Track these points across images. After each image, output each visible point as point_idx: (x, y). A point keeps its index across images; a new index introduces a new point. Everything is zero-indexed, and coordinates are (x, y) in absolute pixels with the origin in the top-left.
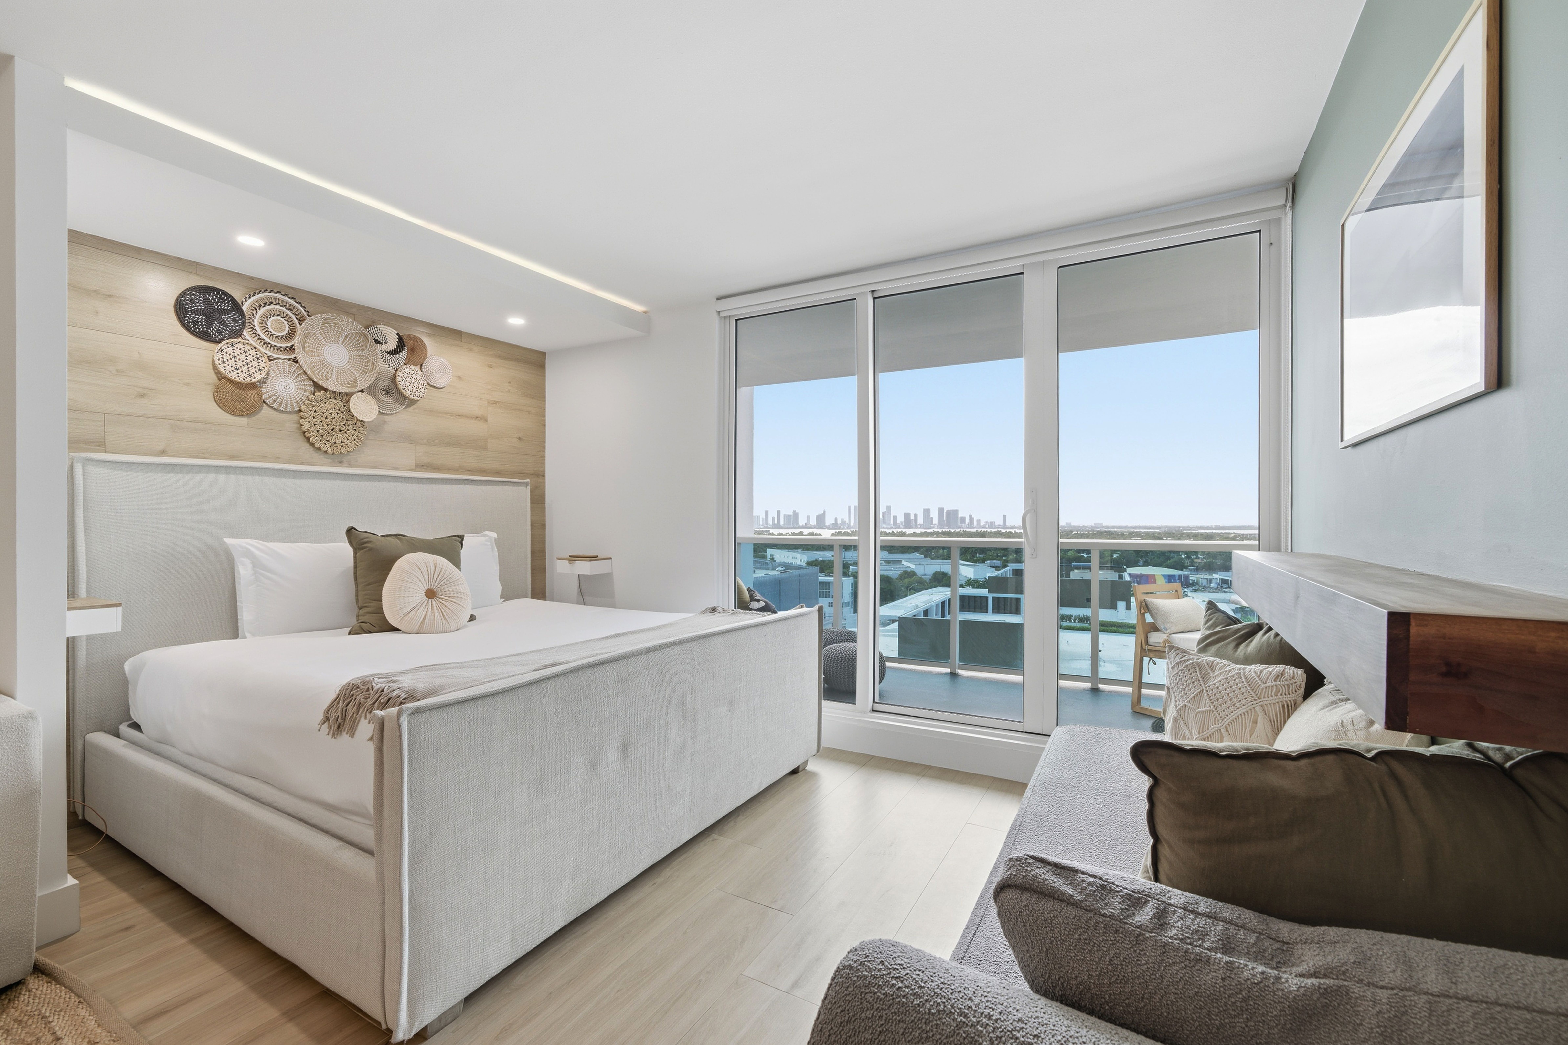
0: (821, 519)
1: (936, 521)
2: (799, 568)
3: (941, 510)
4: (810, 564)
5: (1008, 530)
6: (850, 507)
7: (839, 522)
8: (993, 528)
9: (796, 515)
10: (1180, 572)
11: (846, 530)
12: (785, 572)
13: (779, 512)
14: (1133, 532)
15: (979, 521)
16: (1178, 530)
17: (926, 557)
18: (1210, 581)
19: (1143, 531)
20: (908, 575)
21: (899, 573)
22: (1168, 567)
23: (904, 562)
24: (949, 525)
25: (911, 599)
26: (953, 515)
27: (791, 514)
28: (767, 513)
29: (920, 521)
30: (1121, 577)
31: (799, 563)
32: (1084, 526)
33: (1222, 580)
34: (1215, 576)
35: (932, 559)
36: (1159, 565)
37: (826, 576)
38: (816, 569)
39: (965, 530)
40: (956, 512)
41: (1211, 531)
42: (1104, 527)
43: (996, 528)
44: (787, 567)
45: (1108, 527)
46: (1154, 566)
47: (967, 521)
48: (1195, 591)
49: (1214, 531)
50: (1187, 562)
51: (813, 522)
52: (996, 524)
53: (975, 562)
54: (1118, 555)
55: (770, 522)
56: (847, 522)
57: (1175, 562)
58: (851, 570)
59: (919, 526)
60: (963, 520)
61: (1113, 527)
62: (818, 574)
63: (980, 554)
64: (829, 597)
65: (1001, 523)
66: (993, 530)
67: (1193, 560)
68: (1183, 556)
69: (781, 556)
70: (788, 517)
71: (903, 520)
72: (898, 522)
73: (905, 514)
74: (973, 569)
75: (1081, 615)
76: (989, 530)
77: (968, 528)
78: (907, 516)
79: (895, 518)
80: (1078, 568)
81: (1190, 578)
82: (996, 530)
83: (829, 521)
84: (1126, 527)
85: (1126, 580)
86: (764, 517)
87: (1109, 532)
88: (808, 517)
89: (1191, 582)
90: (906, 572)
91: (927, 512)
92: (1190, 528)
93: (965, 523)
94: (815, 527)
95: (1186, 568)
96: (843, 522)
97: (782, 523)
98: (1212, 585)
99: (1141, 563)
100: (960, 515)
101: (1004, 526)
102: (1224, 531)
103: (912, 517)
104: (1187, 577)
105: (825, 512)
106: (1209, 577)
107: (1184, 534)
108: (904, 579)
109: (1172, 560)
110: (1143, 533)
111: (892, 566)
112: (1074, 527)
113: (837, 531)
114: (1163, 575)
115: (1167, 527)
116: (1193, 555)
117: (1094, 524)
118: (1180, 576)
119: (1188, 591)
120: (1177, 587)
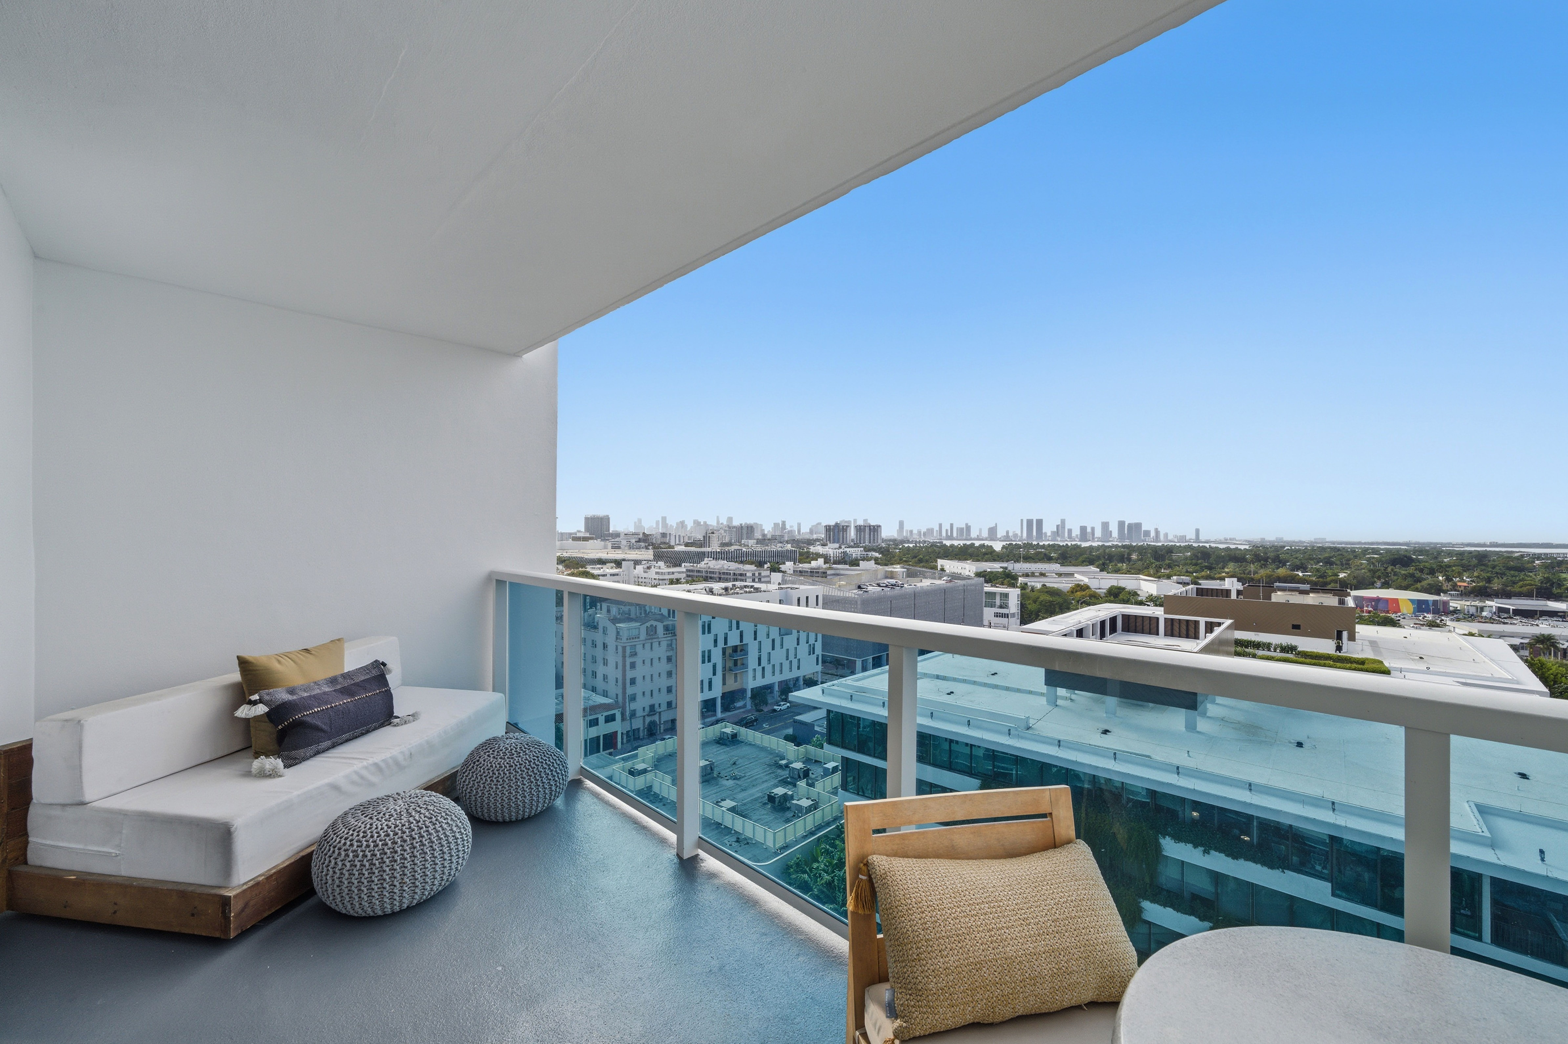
0: (993, 531)
1: (1115, 534)
2: (968, 578)
3: (1121, 524)
4: (978, 575)
5: (1201, 545)
6: (1022, 520)
7: (1011, 534)
8: (1183, 542)
9: (968, 528)
10: (1436, 598)
11: (1018, 543)
12: (951, 581)
13: (952, 525)
14: (1367, 549)
15: (1166, 535)
16: (1435, 548)
17: (1101, 571)
18: (1483, 609)
19: (1382, 547)
20: (1081, 588)
21: (1070, 585)
22: (1417, 590)
23: (1076, 575)
24: (1130, 538)
25: (1075, 614)
26: (1135, 528)
27: (964, 526)
28: (940, 525)
29: (1098, 533)
30: (1342, 602)
31: (967, 573)
32: (1301, 542)
33: (1499, 608)
34: (1488, 603)
35: (1108, 573)
36: (1406, 588)
37: (992, 586)
38: (982, 579)
39: (1149, 543)
40: (1138, 526)
41: (1484, 549)
42: (1327, 542)
43: (1186, 542)
44: (954, 577)
45: (1333, 543)
46: (1397, 588)
47: (1153, 534)
48: (1458, 620)
49: (1488, 549)
50: (1446, 586)
51: (985, 534)
52: (1187, 538)
53: (1159, 577)
54: (1345, 574)
55: (944, 534)
56: (1019, 534)
57: (1429, 584)
58: (1019, 582)
59: (1096, 540)
60: (1147, 533)
61: (1341, 543)
62: (982, 584)
63: (1164, 569)
64: (995, 607)
65: (1194, 537)
66: (1182, 544)
67: (1455, 583)
68: (1440, 578)
69: (950, 566)
70: (960, 530)
71: (1079, 533)
72: (1074, 535)
73: (1081, 527)
74: (1155, 585)
75: (1284, 644)
76: (1178, 544)
77: (1154, 542)
78: (1083, 529)
79: (1070, 531)
80: (1283, 589)
81: (1451, 604)
82: (1187, 544)
83: (1001, 533)
85: (1349, 606)
86: (938, 529)
87: (1335, 548)
88: (980, 530)
89: (1451, 609)
90: (1078, 585)
91: (1105, 526)
92: (1453, 545)
93: (1150, 536)
94: (986, 539)
95: (1445, 592)
96: (1015, 535)
97: (955, 535)
98: (1484, 614)
99: (1378, 584)
100: (1144, 528)
101: (1197, 539)
102: (1503, 549)
103: (1089, 530)
104: (1446, 604)
105: (996, 524)
107: (1442, 551)
108: (1076, 591)
109: (1424, 583)
110: (1382, 549)
111: (1063, 579)
112: (1288, 542)
113: (1008, 543)
114: (1411, 600)
115: (1418, 543)
116: (1455, 578)
117: (1315, 539)
118: (1435, 602)
119: (1447, 620)
120: (1430, 617)
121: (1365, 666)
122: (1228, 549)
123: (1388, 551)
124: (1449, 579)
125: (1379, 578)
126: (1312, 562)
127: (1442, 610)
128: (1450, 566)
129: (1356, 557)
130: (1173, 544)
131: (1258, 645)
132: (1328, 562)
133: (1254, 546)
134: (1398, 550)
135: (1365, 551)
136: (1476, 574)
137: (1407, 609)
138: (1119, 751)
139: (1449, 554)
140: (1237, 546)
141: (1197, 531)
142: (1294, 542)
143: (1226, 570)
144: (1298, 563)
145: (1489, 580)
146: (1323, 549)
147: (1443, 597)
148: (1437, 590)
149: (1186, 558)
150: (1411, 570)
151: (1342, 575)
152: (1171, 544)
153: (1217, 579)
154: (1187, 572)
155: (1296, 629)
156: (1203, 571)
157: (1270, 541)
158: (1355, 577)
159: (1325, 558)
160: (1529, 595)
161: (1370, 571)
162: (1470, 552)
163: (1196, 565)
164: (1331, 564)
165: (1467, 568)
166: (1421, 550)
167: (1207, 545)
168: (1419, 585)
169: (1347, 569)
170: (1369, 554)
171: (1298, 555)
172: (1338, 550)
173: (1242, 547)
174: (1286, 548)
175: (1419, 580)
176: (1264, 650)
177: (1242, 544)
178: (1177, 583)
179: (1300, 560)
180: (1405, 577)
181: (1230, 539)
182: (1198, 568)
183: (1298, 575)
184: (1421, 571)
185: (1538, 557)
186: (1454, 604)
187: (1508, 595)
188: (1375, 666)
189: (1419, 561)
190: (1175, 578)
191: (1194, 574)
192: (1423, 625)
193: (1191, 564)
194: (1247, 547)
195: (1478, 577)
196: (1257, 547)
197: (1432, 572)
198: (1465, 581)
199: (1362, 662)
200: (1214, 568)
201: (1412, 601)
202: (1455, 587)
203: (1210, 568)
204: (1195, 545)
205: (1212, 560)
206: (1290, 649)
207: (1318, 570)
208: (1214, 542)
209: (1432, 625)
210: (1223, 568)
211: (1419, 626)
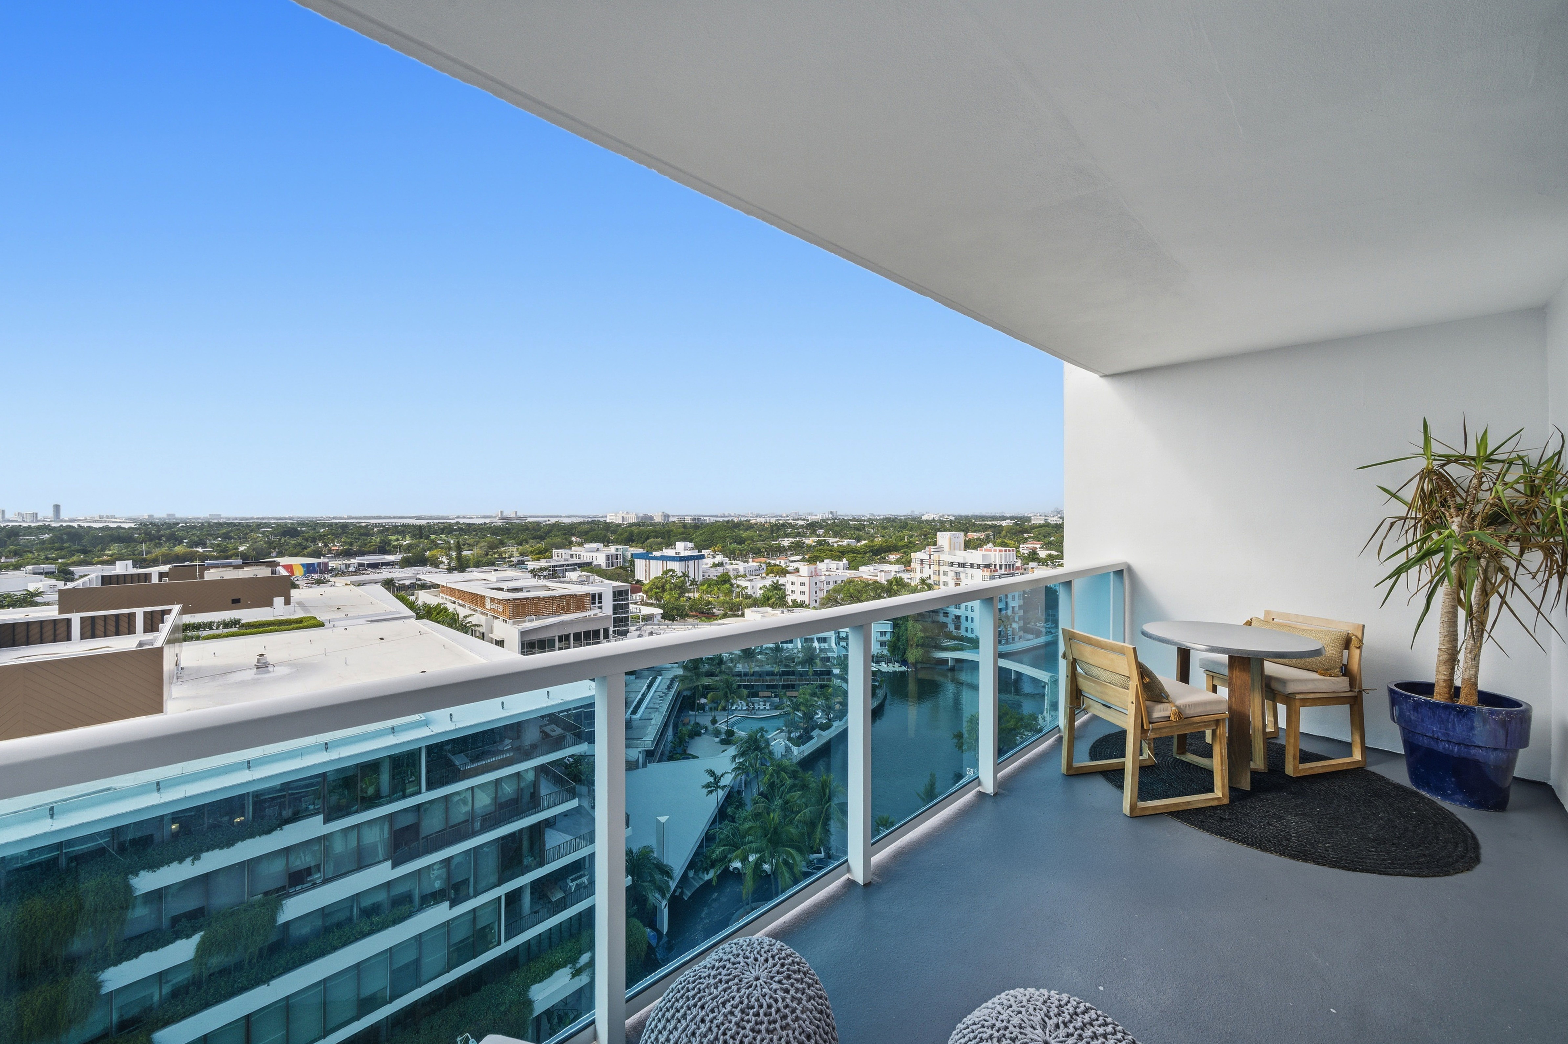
5: (65, 524)
10: (319, 560)
14: (261, 523)
16: (312, 521)
18: (349, 566)
19: (272, 521)
22: (304, 556)
33: (359, 563)
34: (353, 561)
36: (297, 555)
46: (290, 556)
48: (336, 576)
50: (325, 551)
57: (313, 550)
67: (330, 548)
68: (320, 545)
75: (227, 620)
80: (216, 567)
81: (330, 565)
84: (252, 518)
89: (330, 568)
95: (324, 556)
98: (351, 569)
99: (274, 554)
104: (326, 564)
106: (347, 562)
109: (309, 550)
110: (273, 524)
116: (330, 543)
118: (319, 564)
119: (328, 576)
120: (316, 576)
121: (304, 624)
122: (107, 528)
123: (278, 525)
124: (326, 545)
125: (274, 548)
126: (211, 538)
127: (324, 569)
128: (324, 535)
129: (252, 531)
130: (18, 524)
131: (197, 627)
132: (226, 537)
133: (141, 524)
134: (286, 524)
135: (259, 526)
136: (343, 540)
137: (299, 572)
138: (56, 802)
139: (323, 526)
140: (119, 524)
141: (57, 508)
142: (188, 519)
143: (107, 552)
144: (195, 538)
145: (351, 544)
146: (220, 525)
147: (322, 560)
148: (317, 554)
149: (43, 542)
150: (300, 540)
151: (241, 549)
152: (11, 524)
153: (98, 563)
154: (47, 558)
155: (236, 603)
156: (74, 555)
157: (160, 519)
158: (254, 549)
159: (224, 533)
160: (373, 553)
161: (265, 542)
162: (336, 524)
163: (61, 549)
164: (230, 538)
165: (337, 536)
166: (302, 524)
167: (75, 525)
168: (305, 552)
169: (244, 542)
170: (263, 528)
171: (194, 532)
172: (235, 525)
173: (126, 526)
174: (180, 525)
175: (305, 548)
176: (205, 630)
177: (124, 522)
178: (34, 574)
179: (198, 536)
180: (295, 546)
181: (107, 517)
182: (64, 553)
183: (198, 552)
184: (307, 540)
185: (375, 525)
186: (332, 564)
187: (362, 554)
188: (312, 622)
189: (303, 532)
190: (30, 567)
191: (60, 561)
192: (313, 583)
193: (52, 548)
194: (132, 525)
195: (344, 542)
196: (145, 525)
197: (314, 540)
198: (336, 546)
199: (300, 621)
200: (91, 551)
201: (303, 565)
202: (330, 551)
203: (85, 552)
204: (54, 525)
205: (85, 541)
206: (235, 623)
207: (218, 545)
208: (85, 520)
209: (319, 582)
210: (103, 550)
211: (309, 585)
